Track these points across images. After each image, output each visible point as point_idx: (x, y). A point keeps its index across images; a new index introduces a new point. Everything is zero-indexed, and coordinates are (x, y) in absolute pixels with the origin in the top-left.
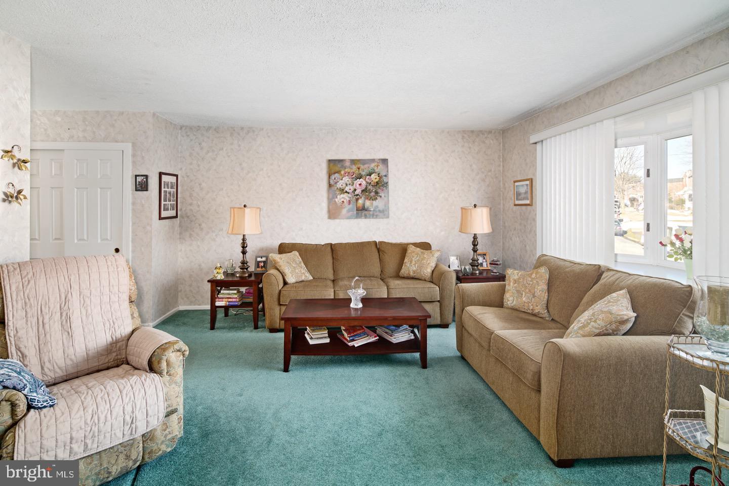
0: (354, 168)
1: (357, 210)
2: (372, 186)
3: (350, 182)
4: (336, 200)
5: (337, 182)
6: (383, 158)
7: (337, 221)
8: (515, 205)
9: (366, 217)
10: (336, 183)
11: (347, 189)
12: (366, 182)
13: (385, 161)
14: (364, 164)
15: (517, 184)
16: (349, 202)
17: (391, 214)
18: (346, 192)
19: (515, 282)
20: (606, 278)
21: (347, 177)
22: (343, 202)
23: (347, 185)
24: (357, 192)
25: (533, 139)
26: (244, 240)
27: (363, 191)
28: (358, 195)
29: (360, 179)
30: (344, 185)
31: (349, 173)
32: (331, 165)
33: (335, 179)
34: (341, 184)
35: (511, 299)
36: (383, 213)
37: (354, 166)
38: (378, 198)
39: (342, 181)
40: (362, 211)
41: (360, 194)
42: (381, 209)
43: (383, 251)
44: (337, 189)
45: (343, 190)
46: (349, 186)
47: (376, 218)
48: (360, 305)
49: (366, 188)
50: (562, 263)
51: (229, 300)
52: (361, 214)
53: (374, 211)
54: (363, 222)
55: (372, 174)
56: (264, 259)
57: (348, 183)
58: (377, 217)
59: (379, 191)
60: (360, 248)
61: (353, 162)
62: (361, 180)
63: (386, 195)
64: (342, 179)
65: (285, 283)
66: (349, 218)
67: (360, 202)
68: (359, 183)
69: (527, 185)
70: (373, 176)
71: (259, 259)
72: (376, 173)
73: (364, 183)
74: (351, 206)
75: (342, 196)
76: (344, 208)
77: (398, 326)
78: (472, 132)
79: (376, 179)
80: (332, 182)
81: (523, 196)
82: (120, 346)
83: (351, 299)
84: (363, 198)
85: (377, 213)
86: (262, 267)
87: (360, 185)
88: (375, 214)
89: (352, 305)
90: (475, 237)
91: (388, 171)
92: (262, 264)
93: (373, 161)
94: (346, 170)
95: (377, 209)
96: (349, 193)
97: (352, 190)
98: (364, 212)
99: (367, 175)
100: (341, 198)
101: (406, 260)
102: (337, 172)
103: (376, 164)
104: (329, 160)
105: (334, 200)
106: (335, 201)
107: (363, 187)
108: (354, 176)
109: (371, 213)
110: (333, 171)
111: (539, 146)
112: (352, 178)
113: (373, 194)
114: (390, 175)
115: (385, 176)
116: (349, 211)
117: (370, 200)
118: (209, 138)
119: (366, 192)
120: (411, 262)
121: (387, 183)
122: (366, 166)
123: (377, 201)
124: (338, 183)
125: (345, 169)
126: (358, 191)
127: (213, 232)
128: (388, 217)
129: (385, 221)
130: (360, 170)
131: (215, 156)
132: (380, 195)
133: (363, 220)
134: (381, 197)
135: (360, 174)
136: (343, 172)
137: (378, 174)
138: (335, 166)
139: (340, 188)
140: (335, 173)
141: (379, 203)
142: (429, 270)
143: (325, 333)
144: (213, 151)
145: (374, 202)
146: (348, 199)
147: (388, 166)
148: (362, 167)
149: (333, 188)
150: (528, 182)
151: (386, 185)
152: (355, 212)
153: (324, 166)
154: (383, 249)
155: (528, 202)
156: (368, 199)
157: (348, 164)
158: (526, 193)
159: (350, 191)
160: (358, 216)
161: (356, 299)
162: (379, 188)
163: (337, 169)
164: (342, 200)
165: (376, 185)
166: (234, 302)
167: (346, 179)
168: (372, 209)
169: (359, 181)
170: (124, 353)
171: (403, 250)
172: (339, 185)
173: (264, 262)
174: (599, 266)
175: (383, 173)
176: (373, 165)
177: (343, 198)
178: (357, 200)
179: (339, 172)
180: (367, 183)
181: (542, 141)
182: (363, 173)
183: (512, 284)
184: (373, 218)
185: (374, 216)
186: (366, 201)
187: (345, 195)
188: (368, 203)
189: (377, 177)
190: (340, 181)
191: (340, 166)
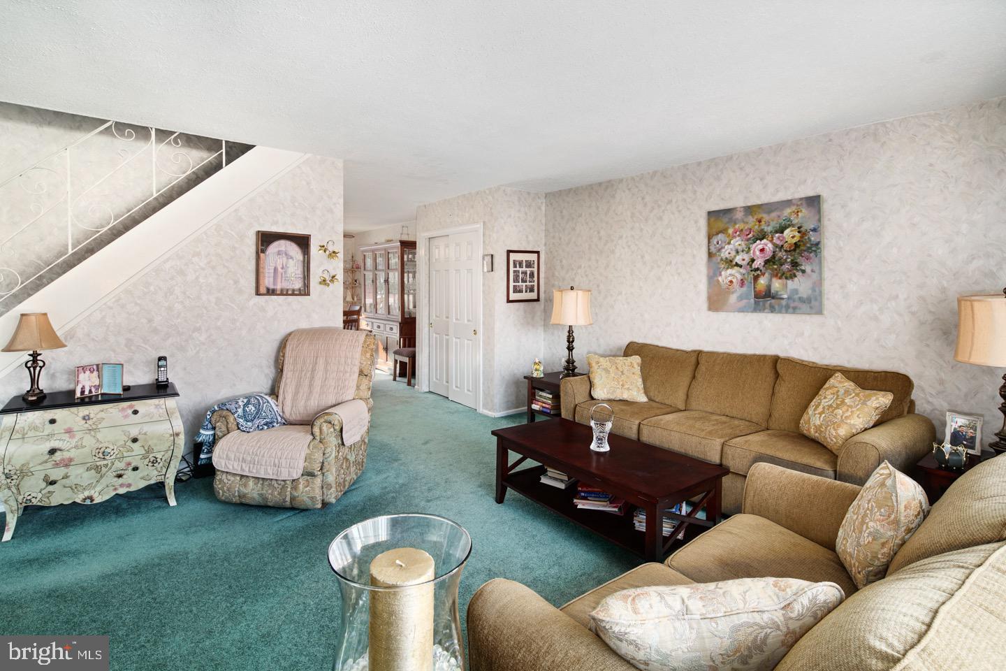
0: (751, 220)
1: (756, 296)
2: (786, 251)
3: (744, 246)
4: (720, 279)
5: (722, 248)
6: (811, 193)
7: (722, 315)
9: (772, 309)
10: (719, 250)
11: (738, 259)
12: (774, 244)
13: (814, 202)
14: (769, 212)
16: (742, 283)
17: (828, 305)
18: (737, 265)
21: (738, 238)
22: (731, 282)
23: (737, 252)
24: (755, 265)
27: (767, 262)
28: (757, 269)
29: (761, 240)
30: (733, 253)
31: (742, 230)
32: (713, 219)
33: (718, 243)
34: (727, 252)
37: (750, 217)
38: (799, 274)
39: (731, 246)
40: (765, 300)
41: (761, 268)
42: (805, 296)
43: (783, 378)
44: (722, 260)
45: (731, 261)
46: (741, 254)
47: (794, 313)
49: (774, 257)
51: (544, 405)
52: (764, 305)
53: (788, 298)
54: (769, 319)
55: (785, 228)
57: (740, 248)
58: (795, 310)
59: (800, 260)
61: (749, 210)
62: (765, 241)
63: (817, 268)
64: (729, 243)
66: (741, 310)
67: (762, 281)
68: (761, 247)
70: (787, 232)
72: (793, 226)
73: (769, 247)
74: (744, 289)
75: (729, 271)
76: (733, 293)
79: (793, 237)
80: (713, 249)
84: (767, 275)
85: (796, 304)
87: (762, 250)
88: (792, 305)
91: (819, 220)
93: (788, 203)
94: (737, 226)
95: (796, 297)
96: (741, 266)
97: (747, 260)
98: (770, 301)
99: (776, 232)
100: (728, 275)
102: (721, 232)
103: (794, 208)
104: (711, 212)
105: (716, 279)
106: (718, 281)
107: (768, 254)
108: (750, 236)
109: (784, 303)
110: (714, 231)
112: (748, 240)
113: (786, 267)
114: (825, 228)
115: (814, 230)
116: (740, 298)
117: (780, 278)
119: (774, 263)
121: (818, 244)
122: (774, 215)
123: (796, 279)
124: (723, 250)
125: (735, 223)
126: (759, 263)
128: (820, 312)
129: (816, 319)
130: (763, 223)
131: (575, 226)
132: (803, 268)
133: (768, 315)
134: (804, 271)
135: (763, 230)
136: (730, 231)
137: (799, 228)
139: (726, 258)
140: (717, 234)
141: (800, 285)
145: (789, 282)
146: (739, 277)
147: (819, 211)
148: (766, 217)
149: (714, 259)
151: (815, 248)
152: (752, 301)
153: (702, 223)
154: (785, 373)
156: (776, 276)
157: (739, 215)
159: (744, 263)
160: (757, 308)
162: (800, 254)
163: (722, 225)
164: (730, 279)
165: (795, 250)
166: (547, 408)
167: (737, 242)
168: (785, 296)
169: (759, 244)
171: (820, 379)
172: (725, 254)
175: (809, 225)
176: (787, 212)
177: (730, 275)
178: (756, 278)
179: (724, 231)
180: (776, 246)
182: (768, 229)
184: (787, 312)
185: (790, 309)
186: (774, 280)
187: (735, 271)
188: (777, 285)
189: (797, 234)
190: (726, 247)
191: (725, 220)
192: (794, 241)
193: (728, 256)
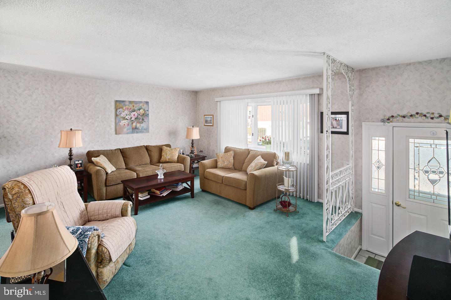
0: (131, 106)
1: (132, 129)
2: (141, 116)
3: (129, 113)
4: (121, 123)
5: (121, 113)
6: (146, 101)
7: (120, 135)
8: (205, 125)
9: (137, 132)
10: (120, 114)
11: (127, 117)
12: (138, 113)
13: (147, 103)
14: (136, 104)
15: (205, 116)
16: (128, 125)
18: (126, 119)
19: (221, 158)
20: (251, 153)
21: (127, 111)
22: (124, 124)
23: (127, 115)
24: (132, 119)
25: (216, 99)
26: (71, 151)
27: (135, 119)
28: (133, 121)
30: (125, 115)
31: (128, 108)
32: (118, 103)
33: (120, 112)
34: (123, 115)
35: (221, 164)
36: (147, 130)
37: (131, 104)
38: (144, 122)
39: (124, 113)
40: (135, 130)
42: (145, 128)
44: (121, 117)
45: (124, 118)
46: (128, 116)
47: (143, 133)
48: (163, 177)
50: (236, 149)
52: (135, 132)
53: (141, 129)
54: (135, 135)
55: (140, 109)
56: (80, 162)
57: (127, 114)
58: (143, 132)
59: (144, 118)
60: (137, 149)
61: (130, 102)
62: (135, 112)
63: (148, 121)
64: (124, 112)
65: (107, 173)
66: (128, 133)
67: (134, 124)
68: (134, 114)
69: (211, 117)
70: (141, 110)
71: (77, 162)
73: (136, 114)
74: (129, 127)
75: (124, 121)
76: (125, 128)
77: (178, 184)
78: (186, 91)
80: (118, 113)
81: (209, 122)
82: (84, 214)
83: (158, 174)
84: (135, 122)
85: (143, 131)
86: (80, 167)
87: (134, 115)
88: (142, 131)
89: (159, 177)
90: (193, 141)
91: (149, 108)
92: (80, 165)
93: (141, 102)
94: (126, 107)
95: (143, 128)
96: (128, 120)
97: (130, 118)
99: (138, 110)
100: (123, 122)
101: (163, 154)
102: (121, 108)
103: (143, 104)
104: (117, 101)
106: (120, 124)
107: (136, 116)
108: (131, 110)
109: (140, 130)
110: (119, 107)
111: (218, 103)
113: (141, 120)
114: (150, 110)
115: (147, 111)
116: (127, 130)
117: (139, 123)
119: (137, 119)
120: (167, 154)
121: (148, 114)
122: (137, 105)
123: (143, 124)
124: (122, 114)
125: (126, 106)
126: (133, 119)
127: (29, 147)
128: (149, 132)
129: (147, 134)
130: (134, 107)
131: (31, 94)
132: (145, 120)
133: (135, 134)
134: (145, 122)
135: (134, 109)
136: (124, 108)
137: (144, 109)
138: (119, 104)
140: (120, 108)
141: (144, 125)
142: (176, 157)
143: (147, 193)
144: (29, 90)
145: (141, 124)
146: (127, 123)
147: (149, 106)
148: (135, 105)
149: (118, 117)
150: (212, 116)
151: (147, 115)
152: (131, 130)
153: (113, 104)
154: (150, 149)
155: (212, 124)
157: (127, 103)
158: (211, 120)
159: (129, 119)
160: (133, 133)
163: (121, 106)
164: (124, 123)
165: (143, 116)
167: (126, 112)
168: (140, 128)
169: (133, 113)
170: (87, 217)
171: (160, 149)
172: (122, 115)
173: (81, 164)
174: (249, 149)
175: (146, 109)
176: (141, 105)
177: (124, 122)
178: (132, 123)
179: (122, 108)
180: (138, 114)
181: (220, 101)
182: (136, 109)
183: (220, 159)
184: (141, 133)
185: (141, 132)
186: (138, 124)
187: (126, 121)
188: (138, 125)
189: (143, 111)
190: (123, 113)
191: (122, 104)
192: (143, 113)
193: (123, 116)
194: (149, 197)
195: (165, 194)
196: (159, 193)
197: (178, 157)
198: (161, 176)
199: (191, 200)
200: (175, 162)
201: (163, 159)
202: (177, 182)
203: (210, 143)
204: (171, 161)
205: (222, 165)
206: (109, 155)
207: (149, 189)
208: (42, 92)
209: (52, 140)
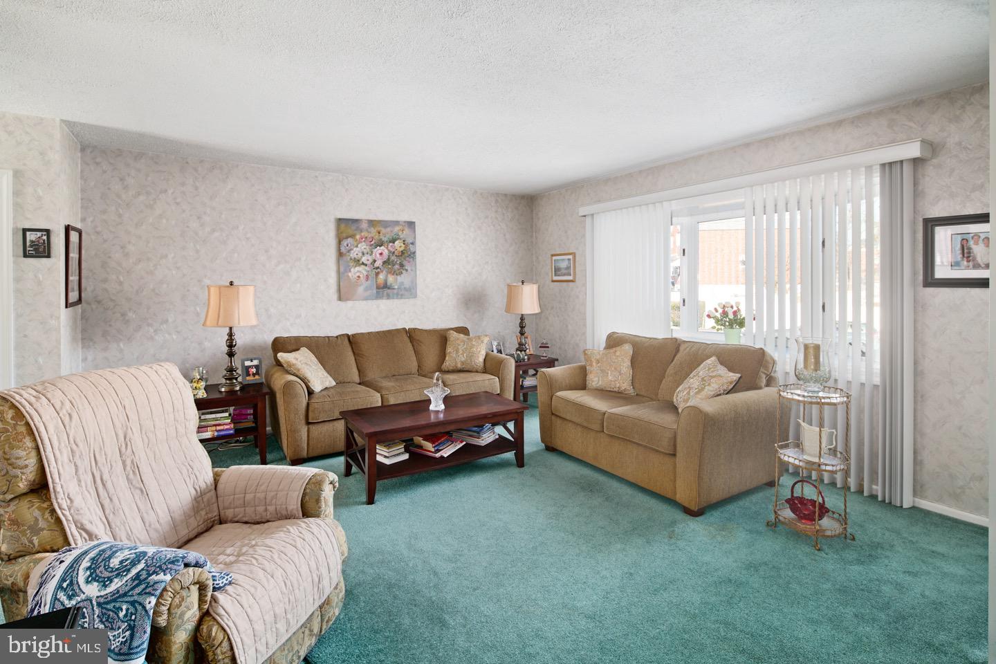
0: (373, 231)
1: (378, 288)
2: (396, 256)
3: (368, 250)
4: (350, 274)
5: (352, 249)
6: (409, 220)
7: (350, 303)
8: (553, 281)
9: (388, 297)
10: (349, 251)
11: (364, 259)
12: (389, 250)
13: (411, 225)
14: (386, 227)
15: (554, 258)
16: (367, 277)
17: (419, 293)
18: (363, 264)
19: (598, 362)
20: (684, 350)
21: (363, 243)
22: (359, 277)
23: (363, 254)
24: (377, 264)
25: (582, 211)
26: (231, 335)
27: (384, 263)
28: (378, 268)
29: (380, 246)
30: (360, 255)
31: (366, 238)
32: (343, 226)
33: (347, 246)
34: (355, 253)
35: (596, 379)
36: (409, 292)
37: (372, 229)
38: (404, 272)
39: (358, 249)
40: (383, 290)
41: (381, 267)
42: (407, 286)
43: (418, 340)
44: (351, 259)
45: (359, 261)
46: (366, 255)
47: (401, 298)
48: (442, 407)
49: (389, 259)
50: (637, 339)
51: (218, 428)
52: (383, 294)
53: (398, 289)
54: (384, 304)
55: (395, 240)
56: (256, 362)
57: (365, 251)
58: (402, 296)
59: (405, 263)
60: (387, 337)
61: (372, 223)
62: (382, 247)
63: (414, 269)
64: (357, 246)
65: (311, 392)
66: (366, 299)
67: (381, 276)
68: (380, 251)
69: (569, 260)
70: (397, 242)
71: (247, 363)
72: (400, 239)
73: (386, 252)
74: (369, 282)
75: (357, 269)
76: (360, 285)
77: (482, 426)
78: (506, 195)
79: (400, 247)
80: (343, 249)
81: (564, 271)
82: (208, 500)
83: (430, 400)
84: (384, 272)
85: (403, 292)
86: (254, 375)
87: (381, 254)
88: (401, 293)
89: (432, 407)
90: (522, 318)
91: (415, 238)
92: (254, 370)
93: (397, 223)
94: (363, 234)
95: (403, 287)
96: (366, 265)
97: (371, 261)
98: (386, 291)
99: (390, 242)
100: (356, 271)
101: (449, 350)
102: (350, 237)
103: (400, 227)
104: (340, 219)
105: (346, 274)
106: (348, 276)
107: (385, 257)
108: (372, 243)
109: (395, 291)
110: (344, 235)
111: (588, 220)
112: (371, 245)
113: (397, 267)
114: (418, 243)
115: (412, 244)
116: (366, 289)
117: (393, 274)
118: (139, 170)
119: (389, 264)
120: (457, 351)
121: (414, 253)
122: (389, 229)
123: (402, 275)
124: (352, 252)
125: (361, 231)
126: (379, 263)
128: (415, 296)
129: (412, 301)
130: (381, 234)
131: (152, 202)
132: (406, 268)
133: (384, 301)
134: (407, 270)
135: (381, 239)
136: (358, 237)
137: (404, 241)
138: (346, 228)
139: (355, 258)
140: (347, 238)
141: (404, 279)
142: (481, 359)
143: (401, 448)
144: (148, 193)
145: (399, 277)
146: (365, 273)
147: (415, 232)
148: (383, 231)
149: (345, 258)
150: (571, 257)
151: (412, 255)
152: (375, 291)
153: (332, 227)
154: (418, 338)
155: (570, 278)
156: (390, 273)
157: (364, 226)
158: (568, 268)
159: (368, 263)
160: (378, 296)
161: (436, 399)
162: (405, 259)
163: (350, 232)
164: (358, 274)
165: (401, 256)
166: (227, 430)
167: (363, 246)
168: (396, 287)
169: (379, 250)
170: (215, 509)
171: (442, 338)
172: (353, 254)
173: (257, 367)
174: (676, 339)
175: (409, 240)
176: (397, 229)
177: (358, 272)
178: (377, 274)
179: (353, 236)
180: (390, 252)
181: (593, 215)
182: (385, 239)
183: (594, 364)
184: (397, 298)
185: (399, 296)
186: (389, 276)
187: (361, 268)
188: (391, 279)
189: (402, 245)
190: (355, 249)
191: (354, 227)
192: (402, 249)
193: (356, 256)
194: (406, 456)
195: (447, 452)
196: (433, 450)
197: (485, 360)
198: (437, 405)
199: (515, 471)
200: (477, 372)
201: (448, 363)
202: (480, 422)
203: (567, 326)
204: (468, 367)
205: (600, 383)
206: (322, 348)
207: (406, 436)
208: (175, 199)
209: (198, 309)
